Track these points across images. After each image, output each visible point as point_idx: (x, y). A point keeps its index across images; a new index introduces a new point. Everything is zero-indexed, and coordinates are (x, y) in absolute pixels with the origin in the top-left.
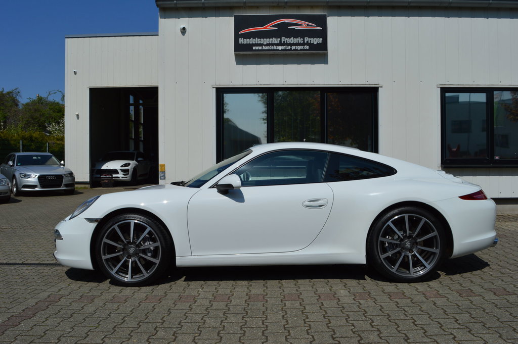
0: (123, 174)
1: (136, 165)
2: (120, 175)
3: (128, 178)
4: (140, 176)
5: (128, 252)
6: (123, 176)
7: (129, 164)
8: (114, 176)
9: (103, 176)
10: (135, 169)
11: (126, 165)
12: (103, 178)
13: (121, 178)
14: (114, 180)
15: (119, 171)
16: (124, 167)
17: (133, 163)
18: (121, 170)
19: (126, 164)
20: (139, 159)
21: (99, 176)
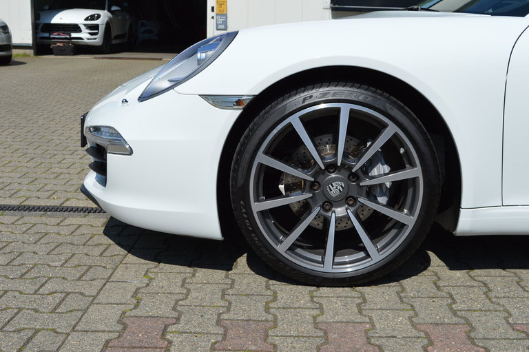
0: (90, 34)
1: (110, 18)
2: (85, 35)
3: (98, 40)
4: (116, 37)
5: (325, 194)
6: (89, 36)
7: (99, 16)
8: (74, 35)
9: (55, 35)
10: (108, 25)
11: (92, 18)
12: (54, 38)
13: (86, 40)
14: (73, 43)
15: (83, 28)
16: (91, 20)
17: (104, 16)
18: (85, 25)
19: (94, 15)
20: (114, 8)
21: (47, 35)
